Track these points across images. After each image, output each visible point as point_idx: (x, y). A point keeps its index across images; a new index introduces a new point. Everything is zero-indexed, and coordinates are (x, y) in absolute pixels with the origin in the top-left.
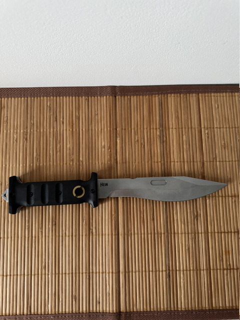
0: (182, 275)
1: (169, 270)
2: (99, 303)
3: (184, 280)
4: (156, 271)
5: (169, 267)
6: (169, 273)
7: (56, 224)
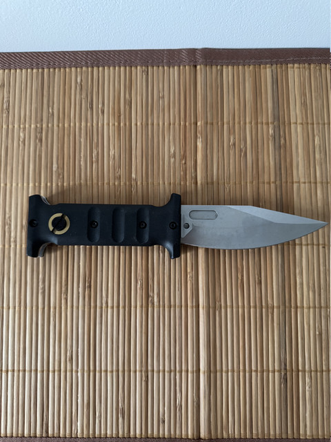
0: (307, 380)
1: (286, 369)
2: (164, 422)
3: (311, 387)
4: (262, 372)
5: (285, 365)
6: (286, 374)
7: (90, 287)
